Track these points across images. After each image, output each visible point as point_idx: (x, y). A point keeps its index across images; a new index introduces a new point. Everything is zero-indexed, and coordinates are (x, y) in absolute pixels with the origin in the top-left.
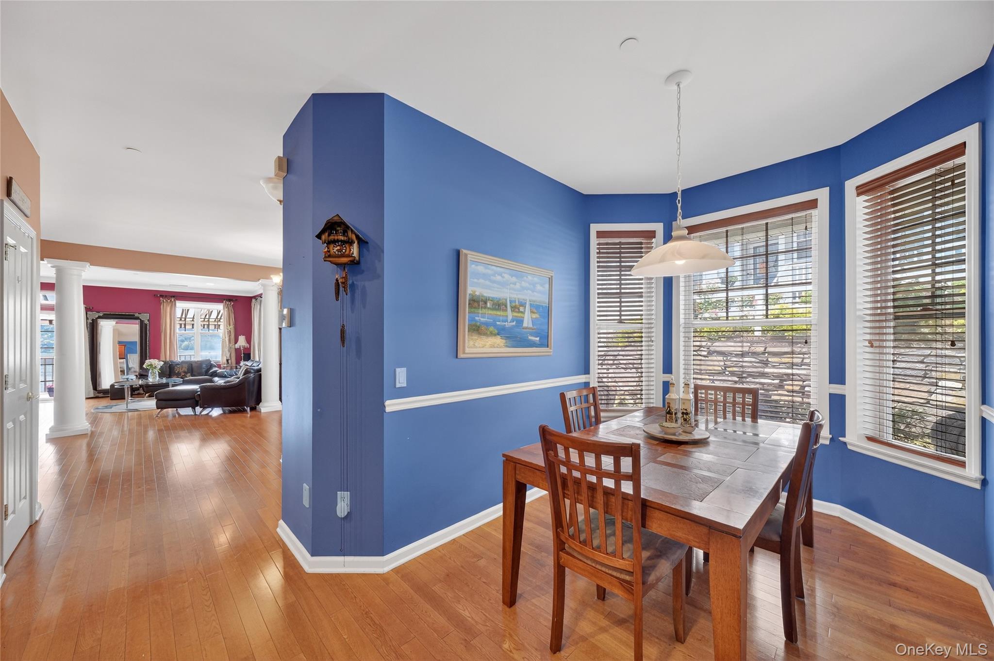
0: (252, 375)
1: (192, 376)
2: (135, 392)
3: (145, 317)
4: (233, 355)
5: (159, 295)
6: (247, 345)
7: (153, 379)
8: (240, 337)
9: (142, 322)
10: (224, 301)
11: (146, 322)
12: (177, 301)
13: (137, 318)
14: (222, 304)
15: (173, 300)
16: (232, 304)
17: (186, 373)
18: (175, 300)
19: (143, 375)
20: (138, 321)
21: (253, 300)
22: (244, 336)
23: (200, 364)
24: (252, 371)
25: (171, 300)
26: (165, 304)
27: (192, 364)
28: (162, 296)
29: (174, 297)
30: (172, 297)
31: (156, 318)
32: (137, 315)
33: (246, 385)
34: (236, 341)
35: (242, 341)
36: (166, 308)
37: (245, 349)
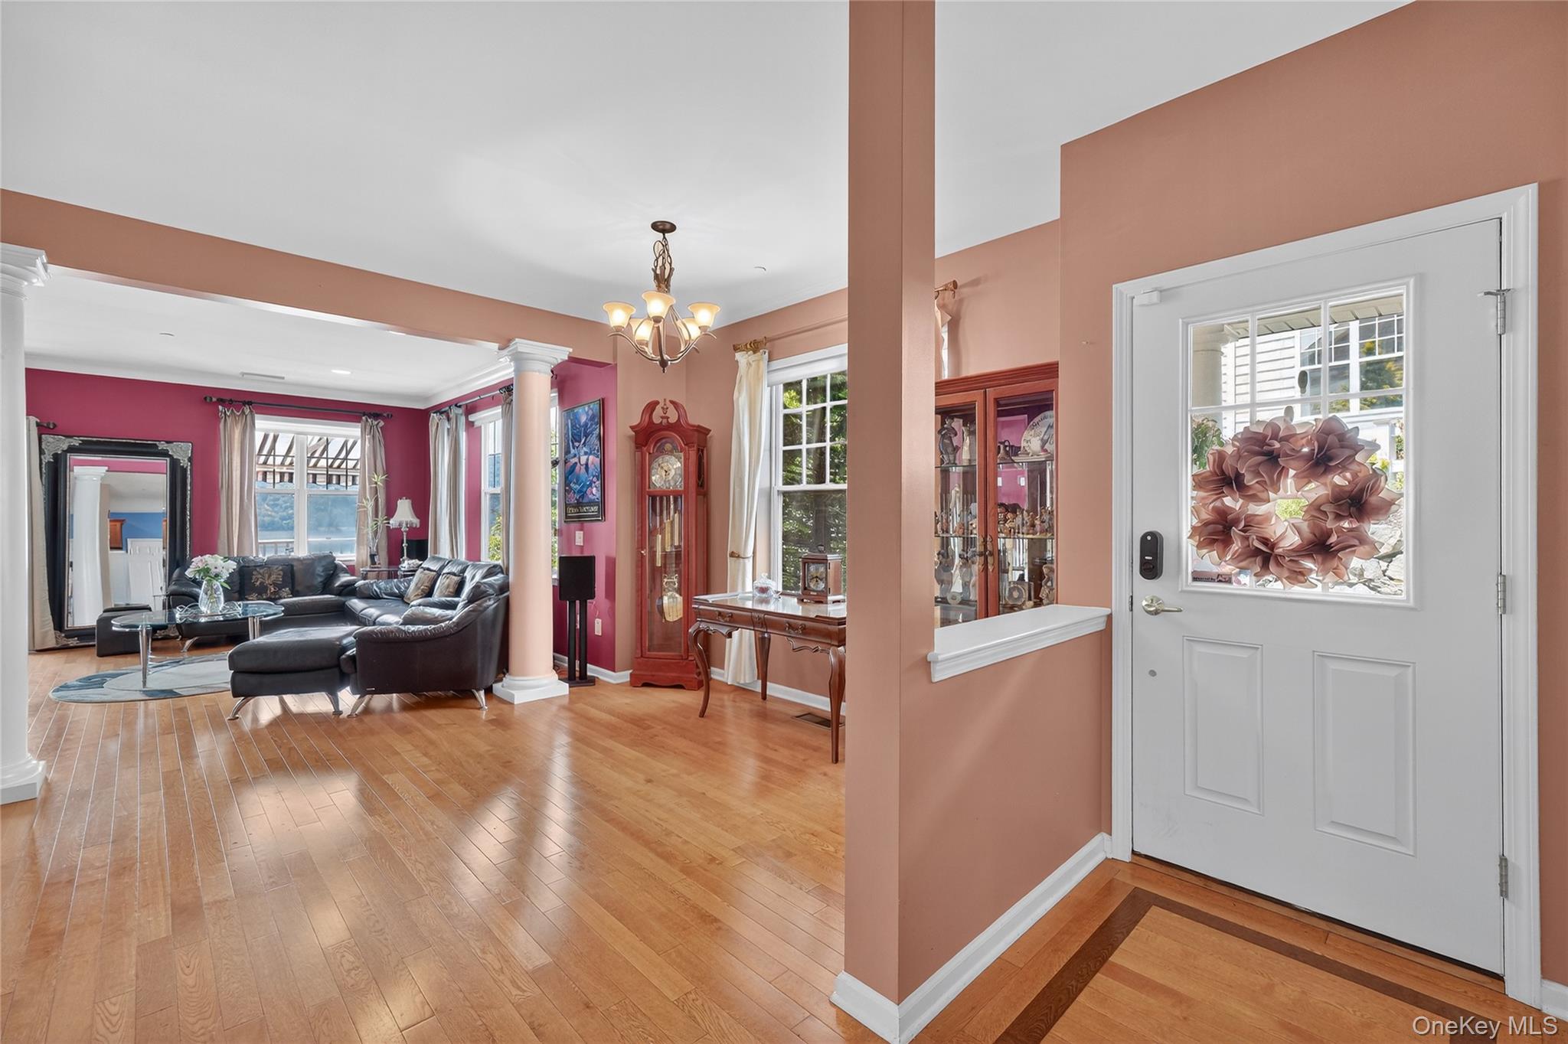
0: (492, 602)
1: (294, 596)
2: (165, 639)
3: (182, 452)
4: (384, 544)
5: (214, 399)
6: (416, 522)
7: (211, 607)
8: (399, 502)
9: (174, 463)
10: (364, 418)
11: (184, 462)
12: (257, 416)
13: (164, 454)
14: (360, 424)
15: (247, 411)
16: (382, 423)
17: (279, 587)
18: (251, 411)
19: (181, 595)
20: (164, 463)
21: (434, 417)
22: (408, 500)
23: (309, 564)
24: (491, 591)
25: (243, 412)
26: (229, 421)
27: (292, 566)
28: (221, 401)
29: (250, 403)
30: (245, 403)
31: (207, 455)
32: (162, 446)
33: (479, 628)
34: (391, 511)
35: (404, 514)
36: (232, 432)
37: (412, 530)
